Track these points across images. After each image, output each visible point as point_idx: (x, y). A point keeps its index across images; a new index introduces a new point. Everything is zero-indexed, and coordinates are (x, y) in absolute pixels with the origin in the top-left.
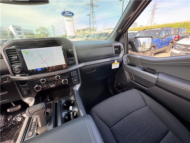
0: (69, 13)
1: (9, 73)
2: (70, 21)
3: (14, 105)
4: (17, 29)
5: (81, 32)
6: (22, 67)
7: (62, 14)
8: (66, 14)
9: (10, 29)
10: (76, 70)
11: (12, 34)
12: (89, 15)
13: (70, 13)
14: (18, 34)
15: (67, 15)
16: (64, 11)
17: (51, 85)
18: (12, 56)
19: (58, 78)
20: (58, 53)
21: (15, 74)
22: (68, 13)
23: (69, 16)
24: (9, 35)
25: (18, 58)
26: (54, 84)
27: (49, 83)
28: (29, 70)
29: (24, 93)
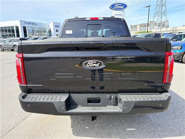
2: (120, 15)
4: (56, 26)
5: (138, 30)
7: (110, 8)
9: (50, 26)
11: (50, 31)
12: (149, 6)
13: (122, 5)
14: (56, 31)
15: (117, 9)
22: (119, 6)
24: (47, 32)
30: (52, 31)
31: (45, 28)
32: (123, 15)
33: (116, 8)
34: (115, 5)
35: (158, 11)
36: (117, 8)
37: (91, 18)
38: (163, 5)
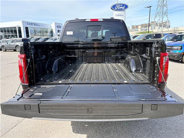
0: (121, 6)
2: (121, 15)
4: (57, 27)
5: (139, 30)
8: (117, 7)
9: (52, 26)
12: (150, 7)
13: (123, 5)
14: (57, 31)
16: (114, 4)
23: (121, 9)
24: (49, 32)
30: (54, 31)
31: (47, 29)
32: (124, 15)
34: (116, 6)
35: (160, 12)
36: (118, 8)
37: (91, 20)
38: (164, 6)
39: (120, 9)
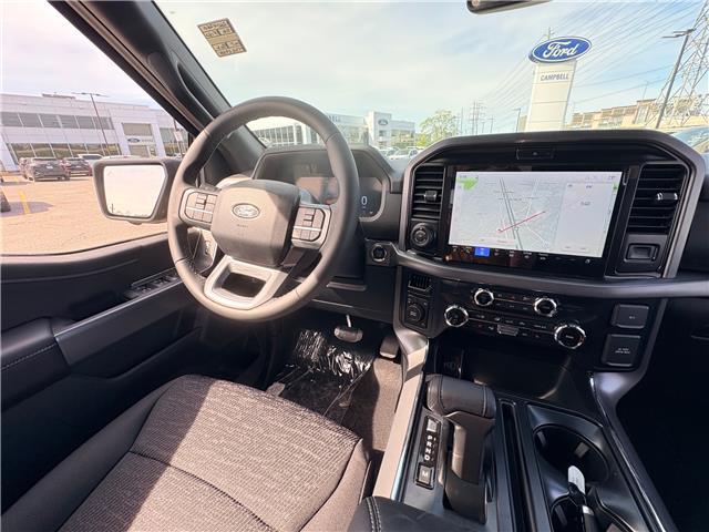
0: (566, 47)
1: (396, 240)
2: (558, 77)
3: (350, 325)
6: (435, 229)
7: (531, 58)
8: (549, 51)
9: (367, 121)
10: (652, 302)
11: (366, 135)
13: (574, 42)
14: (378, 134)
16: (544, 41)
17: (503, 322)
18: (424, 191)
19: (545, 307)
20: (587, 204)
21: (408, 246)
22: (562, 47)
23: (565, 56)
24: (360, 136)
25: (438, 199)
26: (516, 324)
27: (499, 316)
28: (450, 243)
29: (412, 313)
30: (371, 133)
32: (570, 76)
33: (550, 58)
34: (549, 48)
36: (554, 54)
39: (558, 57)
